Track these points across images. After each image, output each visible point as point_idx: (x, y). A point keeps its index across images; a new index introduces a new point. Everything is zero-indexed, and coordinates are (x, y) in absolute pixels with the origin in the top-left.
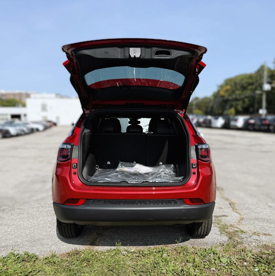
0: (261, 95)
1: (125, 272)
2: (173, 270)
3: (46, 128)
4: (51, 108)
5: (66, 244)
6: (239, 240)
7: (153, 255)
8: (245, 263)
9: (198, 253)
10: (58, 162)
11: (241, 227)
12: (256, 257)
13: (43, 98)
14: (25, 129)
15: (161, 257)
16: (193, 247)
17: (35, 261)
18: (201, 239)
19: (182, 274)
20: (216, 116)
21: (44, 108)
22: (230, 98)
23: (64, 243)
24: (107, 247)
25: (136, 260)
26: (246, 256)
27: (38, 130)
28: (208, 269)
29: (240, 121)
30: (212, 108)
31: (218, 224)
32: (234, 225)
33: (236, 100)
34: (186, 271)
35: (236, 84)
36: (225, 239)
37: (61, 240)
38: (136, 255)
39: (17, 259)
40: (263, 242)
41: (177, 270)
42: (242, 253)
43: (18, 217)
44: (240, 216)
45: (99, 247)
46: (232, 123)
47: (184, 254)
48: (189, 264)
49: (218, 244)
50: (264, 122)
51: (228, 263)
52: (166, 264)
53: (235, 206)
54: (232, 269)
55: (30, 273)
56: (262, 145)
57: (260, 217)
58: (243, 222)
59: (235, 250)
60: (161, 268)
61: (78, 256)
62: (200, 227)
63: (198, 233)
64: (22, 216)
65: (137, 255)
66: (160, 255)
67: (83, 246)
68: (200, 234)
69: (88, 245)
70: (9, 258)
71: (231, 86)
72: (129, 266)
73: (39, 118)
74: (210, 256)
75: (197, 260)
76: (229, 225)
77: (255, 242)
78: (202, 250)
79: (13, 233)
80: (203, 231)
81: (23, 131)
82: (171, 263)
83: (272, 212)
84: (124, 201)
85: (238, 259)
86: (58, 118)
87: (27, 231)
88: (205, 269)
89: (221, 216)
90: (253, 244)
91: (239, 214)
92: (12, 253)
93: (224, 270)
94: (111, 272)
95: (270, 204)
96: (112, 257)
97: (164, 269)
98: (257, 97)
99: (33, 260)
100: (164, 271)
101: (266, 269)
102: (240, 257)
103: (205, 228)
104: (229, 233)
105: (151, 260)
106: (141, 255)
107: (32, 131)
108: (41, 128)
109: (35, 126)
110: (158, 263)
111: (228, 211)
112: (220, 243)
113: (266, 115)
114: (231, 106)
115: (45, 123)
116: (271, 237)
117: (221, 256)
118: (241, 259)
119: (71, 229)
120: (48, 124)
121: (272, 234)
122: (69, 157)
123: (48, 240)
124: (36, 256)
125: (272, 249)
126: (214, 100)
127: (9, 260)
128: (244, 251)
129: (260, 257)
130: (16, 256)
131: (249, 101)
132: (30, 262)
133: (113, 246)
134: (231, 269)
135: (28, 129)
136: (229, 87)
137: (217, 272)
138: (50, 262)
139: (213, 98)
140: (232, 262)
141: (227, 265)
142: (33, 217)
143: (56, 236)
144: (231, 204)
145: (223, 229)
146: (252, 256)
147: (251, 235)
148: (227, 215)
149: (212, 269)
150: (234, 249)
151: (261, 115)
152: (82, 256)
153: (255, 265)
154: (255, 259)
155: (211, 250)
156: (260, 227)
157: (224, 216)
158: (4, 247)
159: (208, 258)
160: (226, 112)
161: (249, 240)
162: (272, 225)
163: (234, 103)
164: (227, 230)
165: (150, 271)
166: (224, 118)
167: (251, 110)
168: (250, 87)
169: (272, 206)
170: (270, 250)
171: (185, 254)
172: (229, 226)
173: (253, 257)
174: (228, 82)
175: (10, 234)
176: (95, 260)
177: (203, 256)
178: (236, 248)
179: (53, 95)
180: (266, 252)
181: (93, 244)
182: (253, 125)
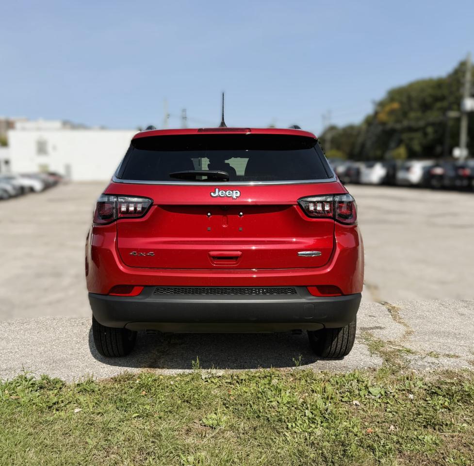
0: (458, 120)
1: (210, 404)
2: (288, 403)
3: (47, 186)
4: (55, 148)
5: (109, 366)
6: (402, 364)
7: (254, 381)
8: (411, 396)
9: (331, 379)
10: (95, 226)
11: (408, 346)
12: (429, 387)
13: (39, 129)
14: (9, 188)
15: (269, 384)
16: (322, 372)
17: (60, 388)
18: (337, 361)
19: (304, 408)
20: (371, 161)
21: (42, 148)
22: (398, 126)
23: (104, 365)
24: (177, 370)
25: (227, 388)
26: (413, 386)
27: (32, 190)
28: (348, 403)
29: (416, 171)
30: (363, 146)
31: (367, 339)
32: (395, 342)
33: (410, 129)
34: (310, 404)
35: (410, 98)
36: (378, 361)
37: (99, 361)
38: (226, 381)
39: (31, 386)
40: (444, 367)
41: (295, 403)
42: (407, 382)
43: (22, 327)
44: (406, 329)
45: (165, 370)
46: (401, 175)
47: (306, 381)
48: (316, 395)
49: (366, 368)
50: (461, 172)
51: (382, 395)
52: (278, 393)
53: (398, 313)
54: (388, 403)
55: (54, 404)
56: (455, 215)
57: (443, 329)
58: (412, 338)
59: (395, 377)
60: (269, 399)
61: (131, 382)
62: (335, 338)
63: (331, 348)
64: (28, 327)
65: (229, 381)
66: (266, 381)
67: (137, 369)
68: (335, 350)
69: (145, 367)
70: (18, 384)
71: (401, 103)
72: (216, 396)
73: (34, 168)
74: (351, 385)
75: (329, 388)
76: (386, 341)
77: (430, 366)
78: (337, 376)
79: (18, 350)
80: (339, 346)
81: (5, 191)
82: (285, 393)
83: (465, 323)
84: (207, 290)
85: (399, 390)
86: (68, 168)
87: (40, 348)
88: (342, 403)
89: (371, 328)
90: (427, 369)
91: (405, 325)
92: (21, 377)
93: (375, 404)
94: (188, 405)
95: (461, 310)
96: (187, 383)
97: (274, 401)
98: (451, 123)
99: (58, 386)
100: (274, 404)
101: (446, 404)
102: (404, 388)
103: (342, 341)
104: (385, 353)
105: (252, 388)
106: (235, 382)
107: (23, 191)
108: (37, 185)
109: (26, 182)
110: (263, 392)
111: (386, 320)
112: (370, 368)
113: (467, 158)
114: (400, 142)
115: (44, 176)
116: (458, 360)
117: (369, 384)
118: (404, 390)
119: (116, 341)
120: (51, 179)
121: (460, 355)
122: (114, 217)
123: (78, 361)
124: (61, 382)
125: (459, 377)
126: (368, 131)
127: (19, 386)
128: (410, 379)
129: (437, 387)
130: (30, 380)
131: (436, 132)
132: (52, 390)
133: (188, 369)
134: (386, 403)
135: (14, 188)
136: (396, 105)
137: (363, 406)
138: (85, 389)
139: (364, 127)
140: (389, 393)
141: (380, 398)
142: (47, 329)
143: (90, 355)
144: (392, 311)
145: (375, 348)
146: (423, 386)
147: (423, 356)
148: (383, 327)
149: (354, 402)
150: (393, 377)
151: (457, 159)
152: (138, 382)
153: (427, 399)
154: (428, 390)
155: (354, 376)
156: (440, 345)
157: (377, 328)
158: (5, 370)
159: (347, 387)
160: (389, 155)
161: (420, 363)
162: (463, 342)
163: (405, 136)
164: (382, 349)
165: (251, 403)
166: (384, 166)
167: (439, 149)
168: (439, 105)
169: (465, 313)
170: (455, 379)
171: (309, 381)
172: (385, 343)
173: (425, 387)
174: (395, 95)
175: (12, 352)
176: (160, 388)
177: (339, 384)
178: (396, 374)
179: (57, 124)
180: (449, 381)
181: (153, 365)
182: (441, 177)
